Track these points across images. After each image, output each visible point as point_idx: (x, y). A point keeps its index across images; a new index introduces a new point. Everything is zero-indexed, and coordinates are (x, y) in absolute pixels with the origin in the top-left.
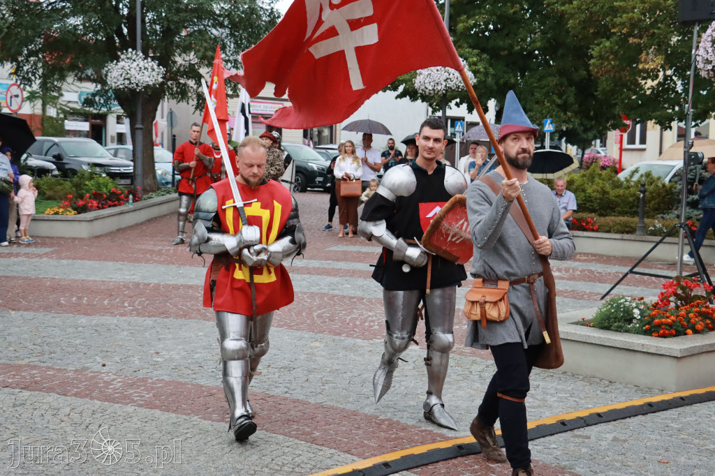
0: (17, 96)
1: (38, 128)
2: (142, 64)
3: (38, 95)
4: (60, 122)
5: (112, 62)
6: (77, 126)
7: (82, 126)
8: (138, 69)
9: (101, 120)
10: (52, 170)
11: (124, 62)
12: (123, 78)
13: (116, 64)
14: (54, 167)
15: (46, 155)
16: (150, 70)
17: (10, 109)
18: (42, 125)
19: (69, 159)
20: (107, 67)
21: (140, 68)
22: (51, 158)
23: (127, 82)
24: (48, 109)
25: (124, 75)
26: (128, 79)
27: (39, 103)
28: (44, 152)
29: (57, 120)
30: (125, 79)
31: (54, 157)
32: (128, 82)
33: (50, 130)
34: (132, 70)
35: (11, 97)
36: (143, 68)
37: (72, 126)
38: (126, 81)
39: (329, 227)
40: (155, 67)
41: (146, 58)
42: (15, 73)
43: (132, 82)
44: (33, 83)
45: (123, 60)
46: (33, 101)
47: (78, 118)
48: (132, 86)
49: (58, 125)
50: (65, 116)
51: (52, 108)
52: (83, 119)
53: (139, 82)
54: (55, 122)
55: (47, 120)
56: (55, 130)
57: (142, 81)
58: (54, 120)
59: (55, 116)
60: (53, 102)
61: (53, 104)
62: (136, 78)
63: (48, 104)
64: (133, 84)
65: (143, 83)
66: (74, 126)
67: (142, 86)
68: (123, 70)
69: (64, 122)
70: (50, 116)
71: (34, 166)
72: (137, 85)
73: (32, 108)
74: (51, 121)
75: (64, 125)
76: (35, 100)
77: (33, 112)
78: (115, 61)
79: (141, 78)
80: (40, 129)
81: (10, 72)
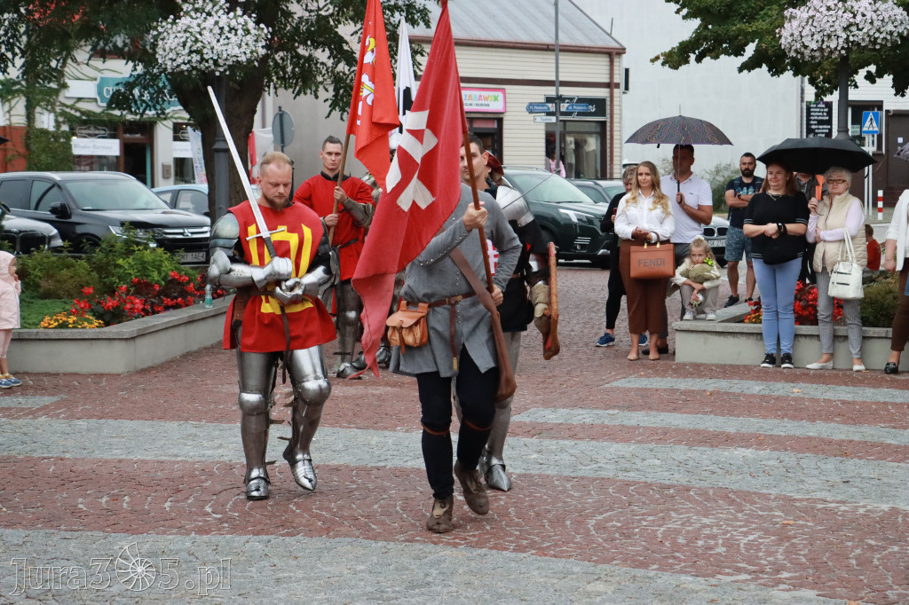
1: (19, 154)
2: (224, 20)
3: (18, 87)
4: (62, 140)
5: (165, 19)
6: (94, 147)
7: (104, 147)
8: (217, 30)
9: (142, 134)
10: (51, 238)
11: (188, 18)
12: (187, 51)
13: (174, 22)
14: (55, 231)
15: (36, 208)
16: (240, 32)
18: (27, 147)
19: (81, 215)
20: (155, 28)
21: (222, 29)
22: (47, 214)
23: (196, 57)
24: (37, 116)
25: (188, 44)
26: (199, 52)
27: (20, 104)
28: (33, 204)
29: (56, 136)
30: (191, 52)
31: (54, 211)
32: (198, 58)
33: (43, 157)
34: (204, 32)
36: (227, 29)
37: (85, 147)
38: (194, 55)
39: (607, 339)
40: (251, 25)
41: (231, 9)
43: (206, 57)
44: (10, 64)
45: (187, 13)
46: (9, 101)
47: (97, 132)
48: (207, 65)
49: (59, 147)
50: (72, 129)
51: (46, 113)
52: (108, 132)
53: (219, 58)
54: (52, 140)
55: (37, 137)
56: (53, 157)
57: (225, 56)
58: (50, 136)
59: (52, 129)
60: (49, 101)
61: (47, 105)
62: (212, 48)
63: (38, 104)
64: (207, 61)
65: (226, 59)
66: (89, 147)
67: (225, 64)
68: (188, 34)
69: (70, 140)
70: (42, 129)
71: (15, 230)
72: (216, 62)
73: (7, 115)
74: (44, 139)
75: (71, 146)
76: (13, 98)
77: (8, 122)
78: (172, 17)
79: (224, 48)
80: (24, 156)
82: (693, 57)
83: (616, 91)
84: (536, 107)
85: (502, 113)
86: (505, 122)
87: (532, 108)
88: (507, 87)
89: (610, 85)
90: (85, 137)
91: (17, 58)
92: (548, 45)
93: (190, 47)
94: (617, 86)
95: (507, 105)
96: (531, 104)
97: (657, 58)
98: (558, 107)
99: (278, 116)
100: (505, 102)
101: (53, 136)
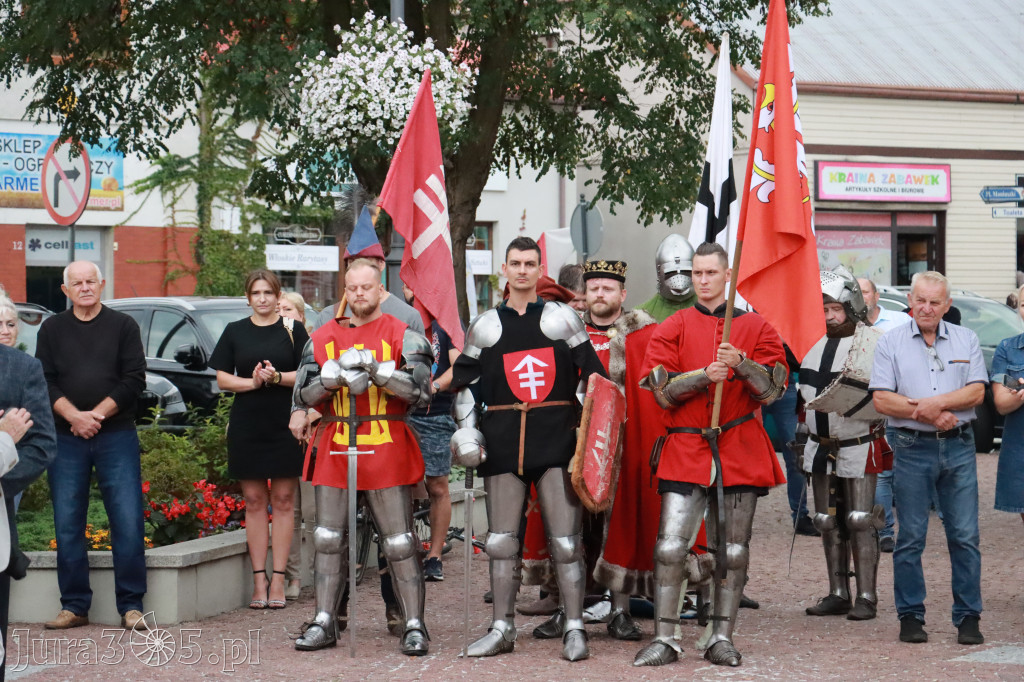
0: (74, 174)
1: (186, 270)
2: (402, 59)
3: (186, 168)
4: (251, 248)
5: (312, 56)
6: (300, 258)
7: (315, 259)
8: (391, 74)
11: (348, 55)
12: (343, 105)
13: (325, 63)
14: (174, 390)
15: (160, 354)
17: (54, 215)
18: (199, 258)
20: (298, 72)
21: (398, 70)
22: (171, 365)
23: (355, 117)
24: (214, 211)
25: (345, 96)
26: (360, 108)
27: (189, 193)
28: (153, 347)
29: (242, 242)
30: (349, 108)
31: (181, 357)
32: (361, 117)
33: (222, 273)
34: (370, 77)
35: (58, 178)
36: (406, 71)
37: (286, 258)
38: (353, 112)
40: (446, 65)
41: (418, 40)
42: (47, 102)
43: (372, 115)
44: (103, 131)
45: (347, 48)
46: (172, 188)
47: (305, 235)
48: (373, 127)
49: (245, 258)
50: (265, 231)
51: (228, 207)
52: (321, 235)
53: (392, 116)
54: (236, 247)
55: (213, 243)
56: (237, 274)
57: (402, 114)
58: (233, 242)
59: (236, 231)
60: (232, 189)
61: (229, 196)
62: (382, 102)
63: (216, 193)
64: (374, 122)
65: (404, 120)
66: (293, 259)
67: (402, 127)
68: (345, 81)
69: (264, 249)
70: (223, 231)
72: (388, 125)
73: (170, 210)
74: (223, 247)
75: (265, 256)
76: (178, 185)
77: (170, 222)
78: (323, 53)
79: (401, 101)
80: (193, 273)
81: (28, 101)
84: (995, 194)
85: (945, 203)
86: (949, 218)
87: (989, 195)
88: (953, 162)
90: (287, 243)
91: (113, 121)
92: (1018, 95)
93: (348, 101)
95: (953, 190)
96: (988, 188)
99: (579, 210)
100: (950, 186)
101: (238, 242)
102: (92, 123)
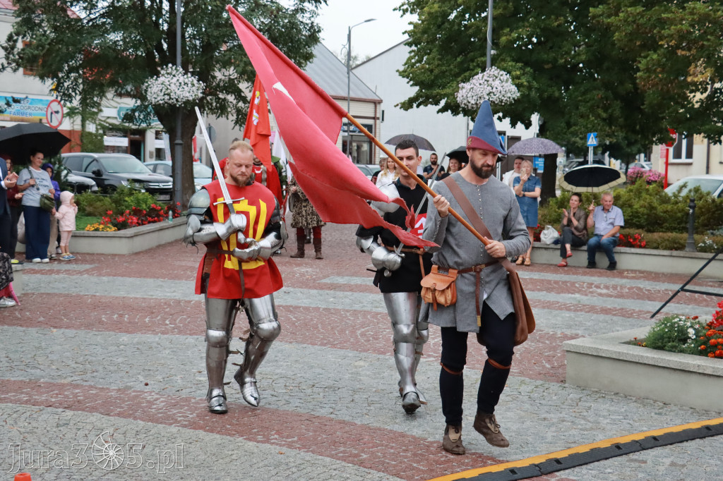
0: (57, 112)
1: (77, 144)
2: (181, 79)
3: (77, 111)
4: (99, 138)
5: (152, 77)
6: (116, 141)
7: (121, 142)
8: (178, 84)
9: (140, 135)
10: (92, 186)
11: (164, 77)
12: (162, 94)
13: (156, 80)
14: (94, 183)
15: (85, 171)
16: (190, 85)
17: (50, 125)
18: (82, 141)
19: (108, 175)
20: (147, 82)
21: (180, 83)
22: (91, 174)
23: (167, 97)
24: (87, 125)
25: (163, 91)
26: (168, 94)
27: (78, 119)
28: (84, 168)
29: (96, 135)
30: (165, 94)
31: (94, 173)
32: (168, 97)
33: (89, 146)
34: (171, 85)
35: (52, 113)
36: (183, 83)
37: (110, 141)
38: (166, 96)
40: (195, 82)
41: (186, 73)
42: (56, 89)
43: (172, 97)
44: (73, 99)
45: (163, 75)
46: (73, 117)
47: (117, 134)
48: (172, 101)
49: (97, 141)
50: (104, 132)
51: (91, 124)
52: (122, 134)
53: (179, 98)
55: (86, 136)
56: (95, 146)
57: (182, 97)
58: (93, 136)
59: (94, 132)
60: (93, 118)
61: (92, 120)
62: (175, 93)
63: (87, 119)
64: (173, 99)
65: (182, 99)
66: (113, 142)
67: (182, 101)
68: (163, 86)
69: (103, 138)
70: (89, 132)
71: (74, 182)
72: (177, 100)
73: (72, 124)
74: (90, 137)
75: (103, 141)
76: (75, 116)
77: (72, 128)
78: (155, 77)
79: (181, 93)
80: (80, 145)
81: (51, 88)
82: (415, 105)
83: (378, 121)
89: (375, 118)
90: (111, 136)
94: (378, 118)
97: (398, 105)
98: (348, 128)
99: (208, 129)
102: (70, 96)
